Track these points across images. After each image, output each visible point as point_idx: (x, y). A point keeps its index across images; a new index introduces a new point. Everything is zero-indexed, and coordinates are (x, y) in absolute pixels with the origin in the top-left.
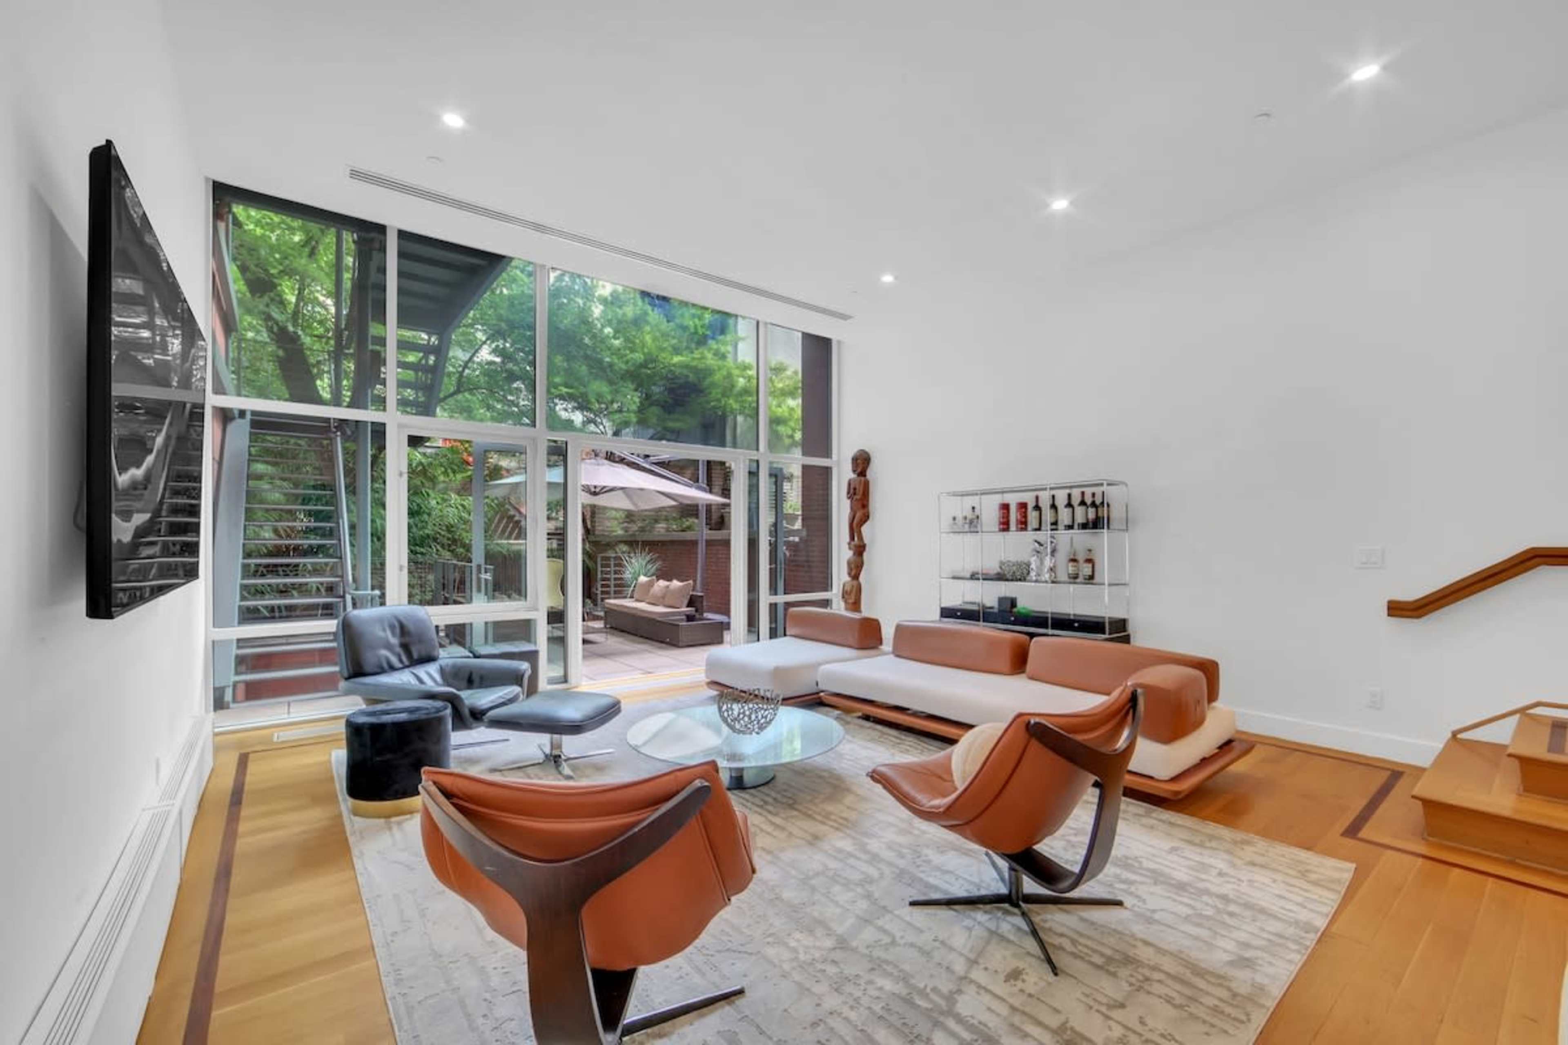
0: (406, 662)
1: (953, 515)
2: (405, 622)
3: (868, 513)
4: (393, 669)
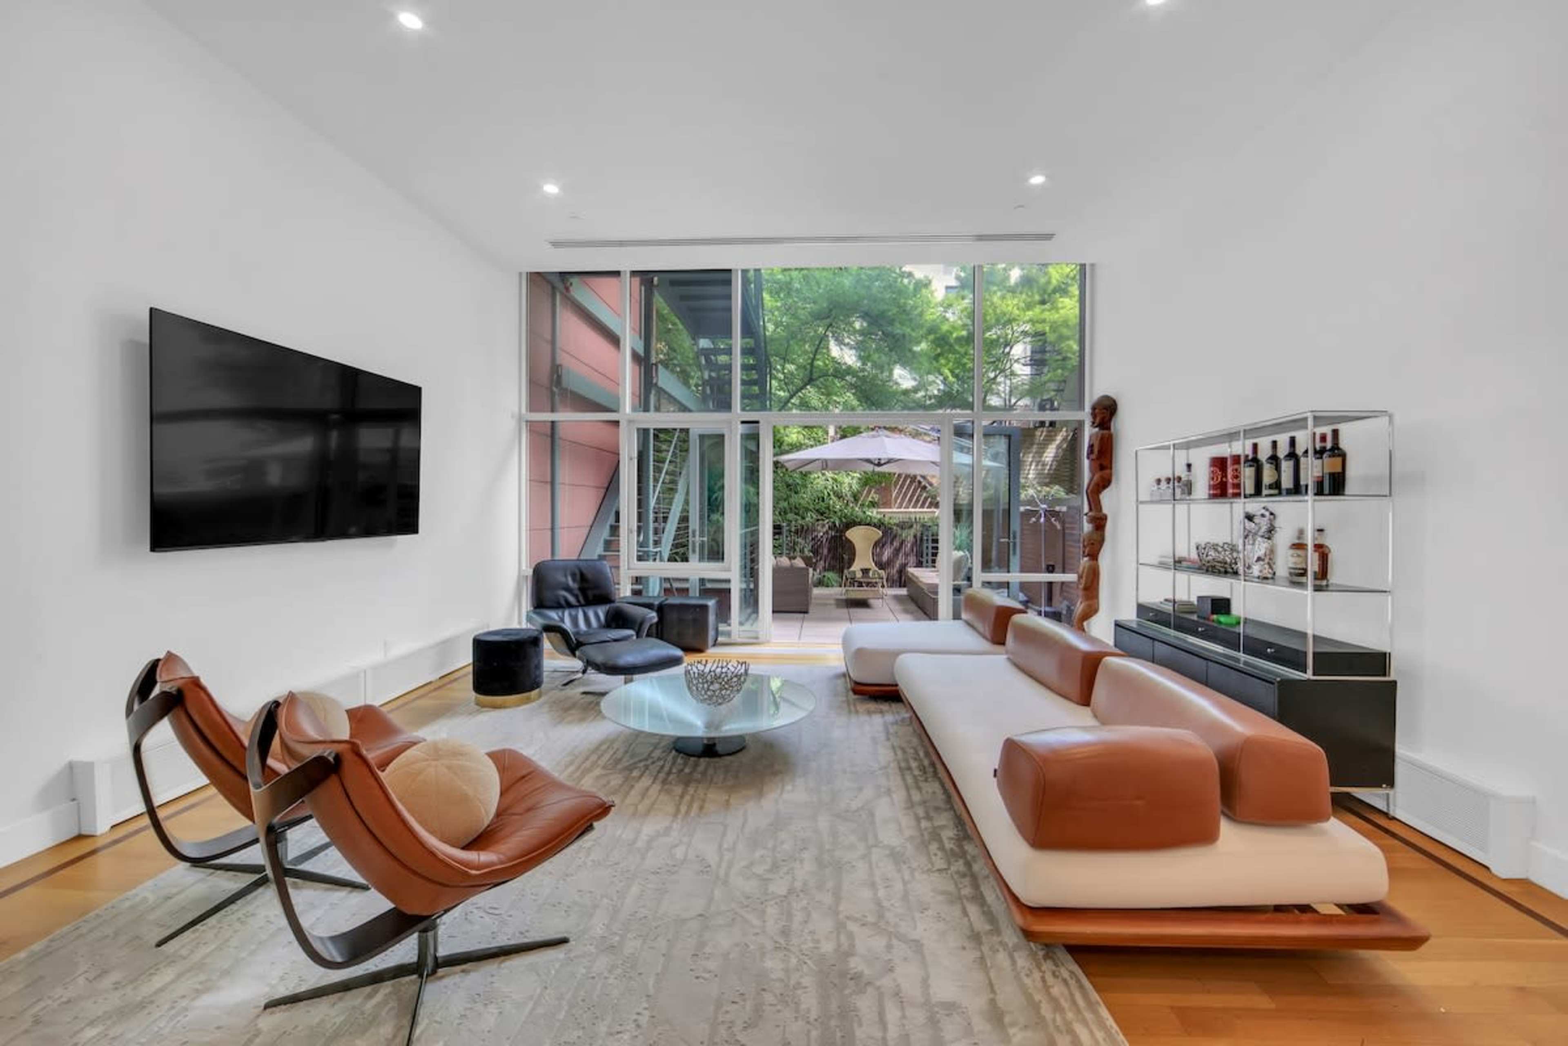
0: (582, 601)
1: (1157, 477)
2: (585, 571)
3: (1111, 475)
4: (569, 605)
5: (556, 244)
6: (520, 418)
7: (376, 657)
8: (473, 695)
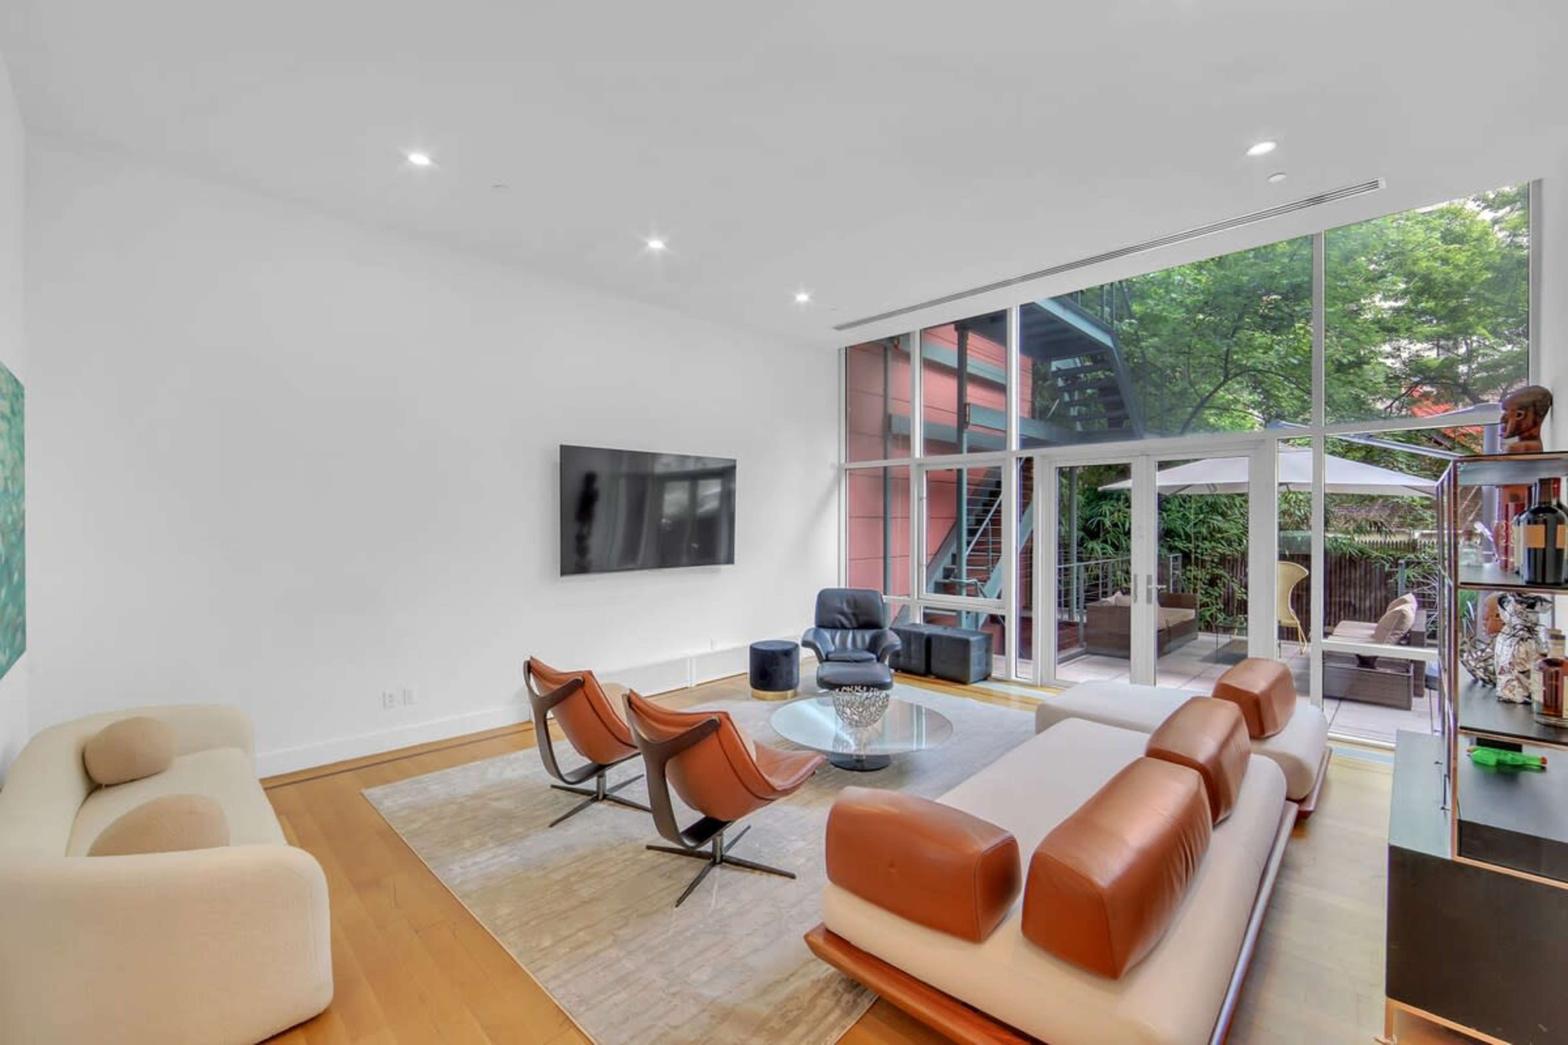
0: (852, 625)
2: (858, 599)
4: (843, 627)
5: (839, 328)
6: (839, 468)
7: (706, 649)
8: (750, 689)
